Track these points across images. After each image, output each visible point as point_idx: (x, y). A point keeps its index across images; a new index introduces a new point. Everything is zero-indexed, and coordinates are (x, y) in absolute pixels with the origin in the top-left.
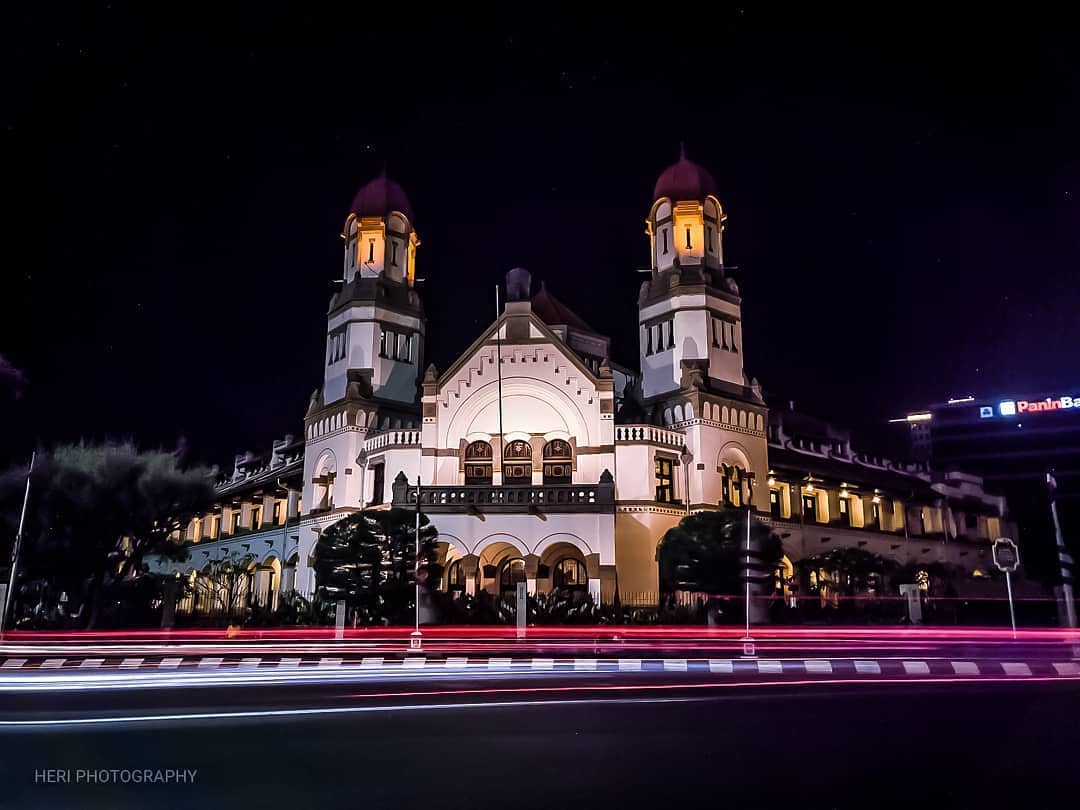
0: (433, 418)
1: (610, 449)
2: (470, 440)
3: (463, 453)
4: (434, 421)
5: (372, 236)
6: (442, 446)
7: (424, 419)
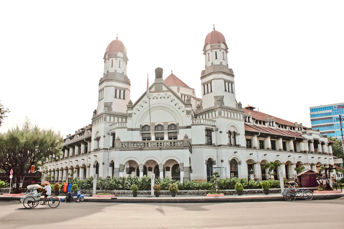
0: (131, 118)
1: (189, 127)
2: (143, 125)
3: (141, 130)
4: (131, 119)
5: (112, 59)
6: (133, 127)
7: (128, 118)
